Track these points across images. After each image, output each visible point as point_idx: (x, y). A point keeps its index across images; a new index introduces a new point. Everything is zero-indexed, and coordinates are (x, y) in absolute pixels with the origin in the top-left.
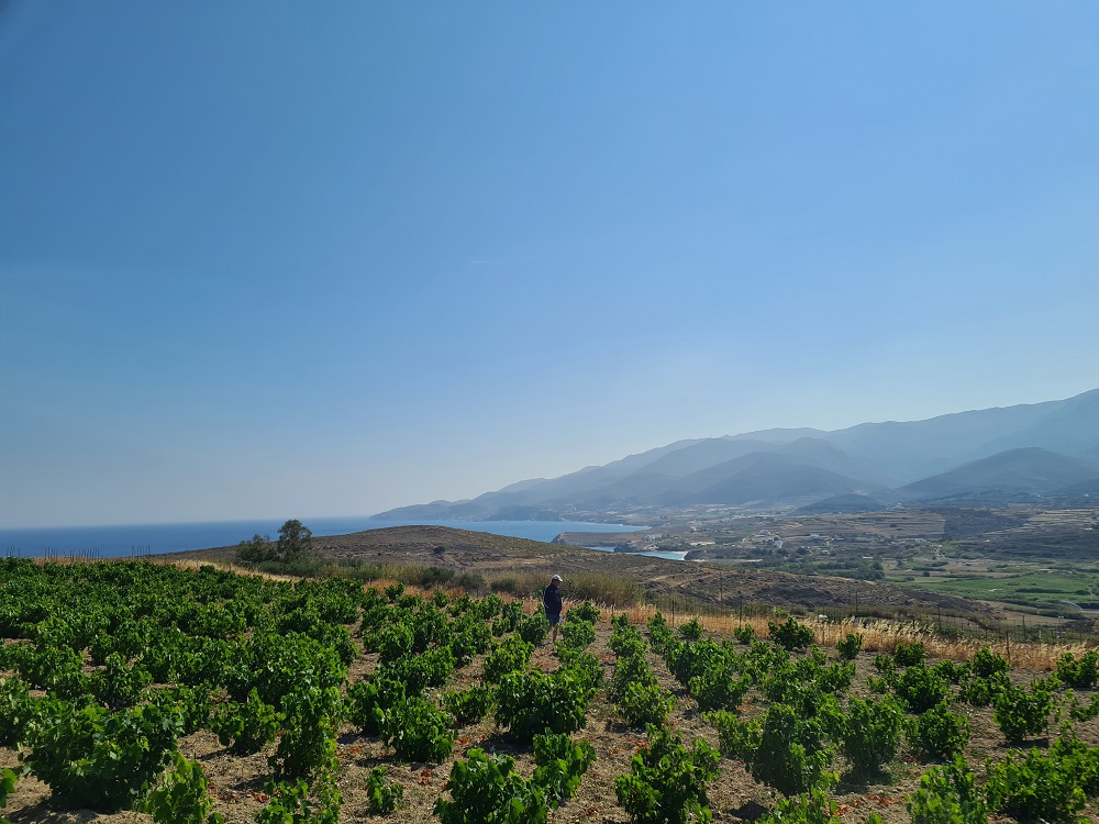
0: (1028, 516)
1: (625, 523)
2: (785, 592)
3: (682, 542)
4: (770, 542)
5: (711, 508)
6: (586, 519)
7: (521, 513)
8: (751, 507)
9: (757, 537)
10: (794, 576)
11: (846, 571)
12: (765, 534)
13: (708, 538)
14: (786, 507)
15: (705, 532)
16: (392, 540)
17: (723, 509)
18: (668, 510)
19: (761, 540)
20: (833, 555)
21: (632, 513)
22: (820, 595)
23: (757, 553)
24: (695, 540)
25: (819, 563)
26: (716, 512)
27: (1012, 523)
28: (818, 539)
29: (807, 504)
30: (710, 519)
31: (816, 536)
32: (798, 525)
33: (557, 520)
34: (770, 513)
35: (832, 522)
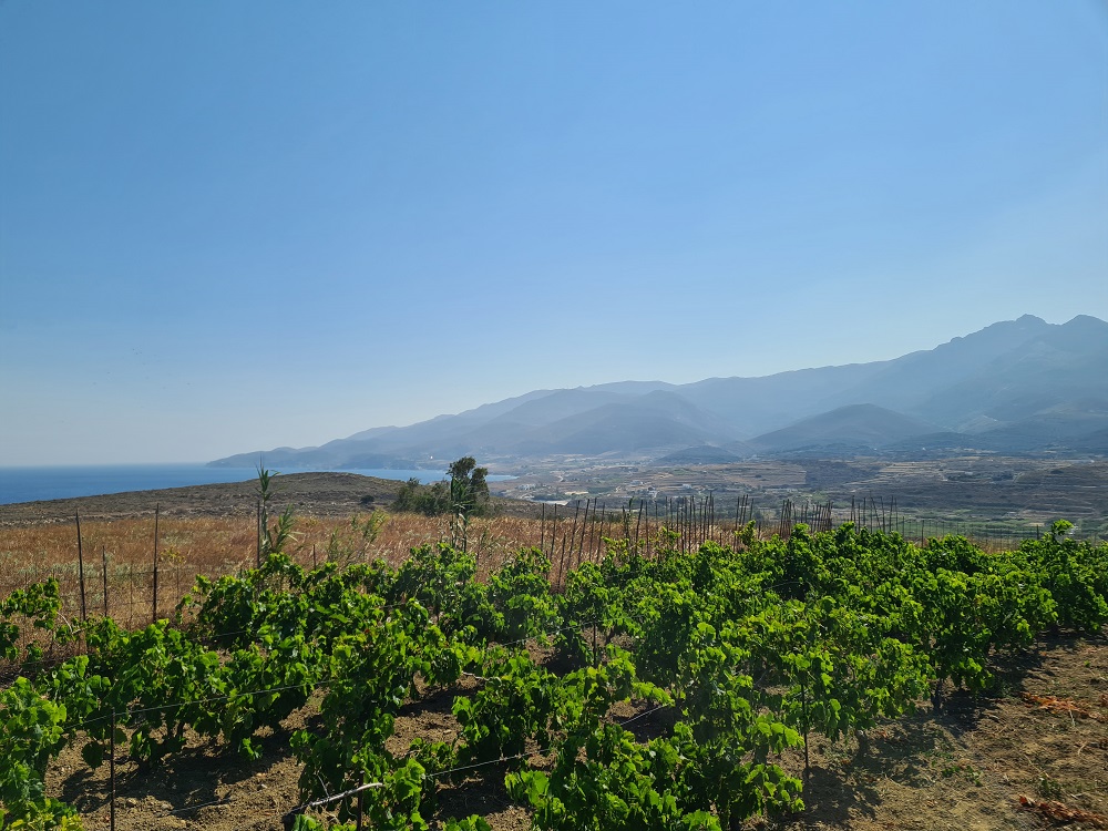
0: (879, 468)
3: (557, 492)
4: (645, 492)
8: (607, 458)
9: (630, 487)
12: (639, 484)
14: (642, 459)
17: (582, 460)
19: (635, 490)
23: (636, 503)
24: (568, 490)
26: (576, 462)
27: (866, 474)
28: (691, 489)
30: (571, 469)
31: (688, 486)
33: (413, 468)
34: (629, 463)
35: (701, 473)
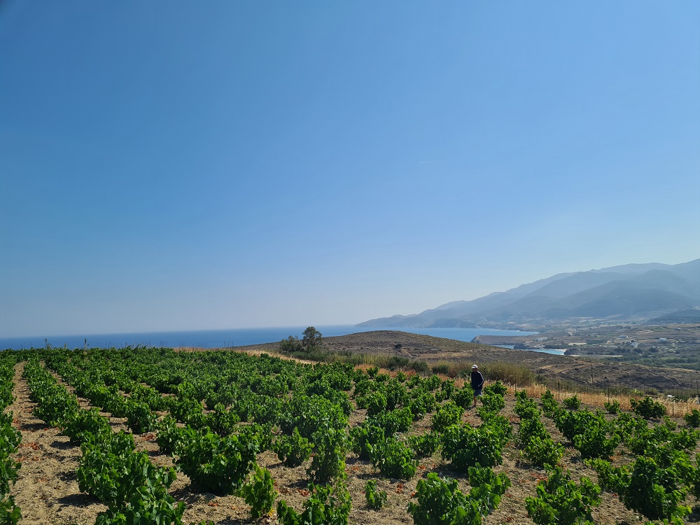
1: (521, 329)
2: (640, 378)
3: (563, 343)
4: (628, 344)
5: (583, 320)
6: (494, 327)
7: (450, 323)
8: (613, 319)
9: (618, 340)
10: (647, 367)
11: (689, 364)
12: (624, 338)
13: (581, 340)
14: (640, 319)
15: (579, 336)
16: (369, 340)
17: (592, 320)
18: (551, 321)
19: (621, 342)
20: (677, 353)
21: (525, 323)
22: (668, 381)
23: (618, 351)
24: (572, 342)
25: (666, 358)
26: (586, 322)
28: (666, 342)
29: (656, 317)
30: (582, 327)
31: (664, 339)
32: (649, 332)
33: (474, 327)
34: (628, 323)
35: (676, 329)
